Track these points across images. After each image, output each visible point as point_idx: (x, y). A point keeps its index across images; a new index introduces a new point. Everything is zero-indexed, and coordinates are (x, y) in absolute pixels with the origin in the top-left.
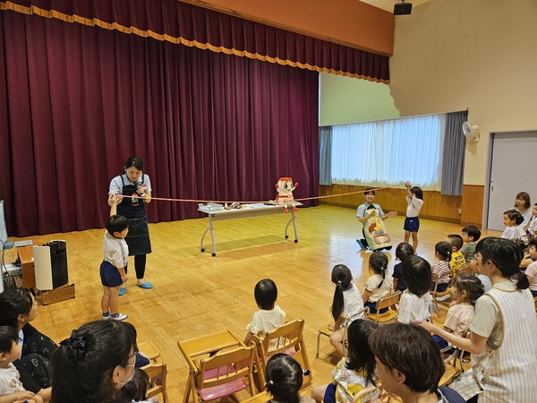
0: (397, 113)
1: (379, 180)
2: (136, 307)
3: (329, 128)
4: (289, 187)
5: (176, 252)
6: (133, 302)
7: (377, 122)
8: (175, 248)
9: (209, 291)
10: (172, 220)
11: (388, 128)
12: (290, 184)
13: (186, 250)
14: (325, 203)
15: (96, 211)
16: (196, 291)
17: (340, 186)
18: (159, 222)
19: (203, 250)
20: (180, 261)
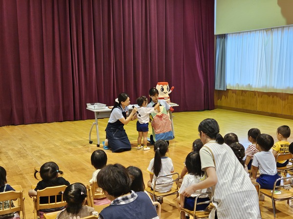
0: (282, 21)
1: (268, 85)
2: (27, 177)
3: (224, 36)
4: (165, 90)
5: (69, 143)
6: (26, 174)
7: (267, 30)
8: (69, 140)
9: (83, 169)
10: (75, 120)
11: (277, 36)
12: (166, 87)
13: (78, 142)
14: (221, 108)
15: (12, 110)
16: (74, 168)
17: (234, 91)
18: (64, 121)
19: (91, 142)
20: (70, 149)
